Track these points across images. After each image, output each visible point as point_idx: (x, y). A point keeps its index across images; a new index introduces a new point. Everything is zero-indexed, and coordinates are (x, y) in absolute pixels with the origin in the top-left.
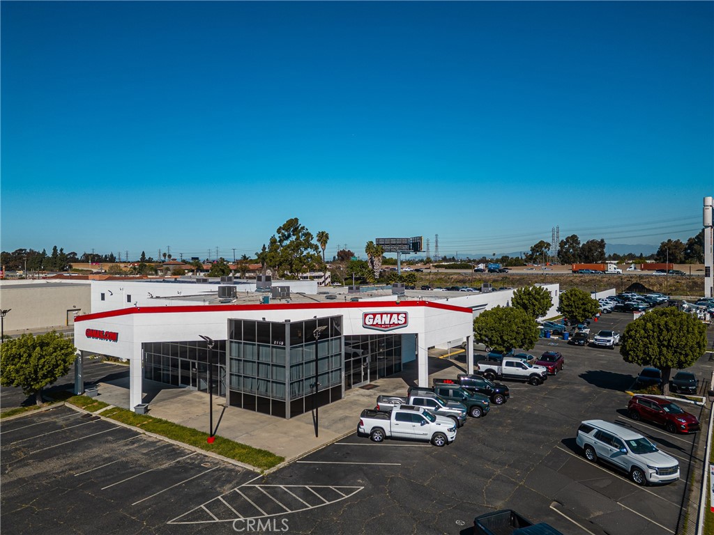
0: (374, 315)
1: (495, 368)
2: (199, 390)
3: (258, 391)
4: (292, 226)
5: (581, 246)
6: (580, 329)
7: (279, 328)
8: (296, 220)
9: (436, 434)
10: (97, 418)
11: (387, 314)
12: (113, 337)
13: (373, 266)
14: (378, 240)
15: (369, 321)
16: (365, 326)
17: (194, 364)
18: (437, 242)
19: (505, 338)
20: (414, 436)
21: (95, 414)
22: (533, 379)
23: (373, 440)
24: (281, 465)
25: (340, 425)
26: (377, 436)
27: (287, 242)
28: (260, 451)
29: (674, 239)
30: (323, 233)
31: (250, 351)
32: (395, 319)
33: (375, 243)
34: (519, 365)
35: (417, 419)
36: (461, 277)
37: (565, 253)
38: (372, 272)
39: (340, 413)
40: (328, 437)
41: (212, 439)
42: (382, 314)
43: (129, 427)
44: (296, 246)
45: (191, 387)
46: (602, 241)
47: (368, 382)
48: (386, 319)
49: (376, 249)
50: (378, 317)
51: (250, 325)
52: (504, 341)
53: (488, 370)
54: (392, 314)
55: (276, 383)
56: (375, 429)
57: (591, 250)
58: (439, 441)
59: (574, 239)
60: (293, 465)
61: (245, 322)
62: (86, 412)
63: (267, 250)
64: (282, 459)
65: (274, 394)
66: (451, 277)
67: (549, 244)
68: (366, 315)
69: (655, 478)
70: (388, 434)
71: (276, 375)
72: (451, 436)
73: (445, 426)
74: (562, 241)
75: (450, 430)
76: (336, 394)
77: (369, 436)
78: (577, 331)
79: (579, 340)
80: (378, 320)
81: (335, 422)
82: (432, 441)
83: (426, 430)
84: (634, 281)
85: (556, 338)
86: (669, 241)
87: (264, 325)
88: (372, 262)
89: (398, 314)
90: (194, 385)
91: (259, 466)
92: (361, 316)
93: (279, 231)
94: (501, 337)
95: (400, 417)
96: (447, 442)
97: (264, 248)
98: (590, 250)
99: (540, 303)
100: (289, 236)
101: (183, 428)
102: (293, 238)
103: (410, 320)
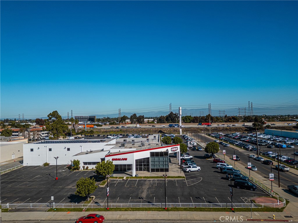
3: (160, 167)
5: (137, 117)
8: (57, 111)
9: (198, 169)
12: (126, 159)
14: (76, 117)
20: (195, 170)
21: (125, 179)
34: (188, 156)
35: (196, 167)
46: (143, 116)
48: (175, 149)
49: (76, 121)
53: (183, 158)
55: (166, 165)
57: (140, 119)
59: (135, 115)
62: (121, 179)
70: (191, 171)
77: (188, 172)
80: (173, 149)
84: (159, 130)
95: (193, 167)
96: (200, 171)
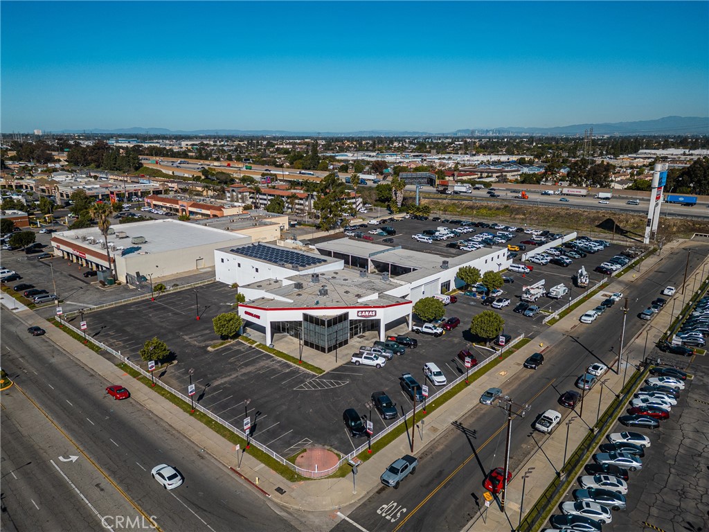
0: (362, 312)
1: (420, 328)
2: (290, 335)
3: (315, 341)
5: (588, 168)
9: (377, 364)
11: (367, 311)
12: (257, 317)
13: (396, 198)
15: (360, 314)
16: (358, 316)
20: (370, 364)
21: (253, 346)
22: (435, 335)
23: (356, 365)
25: (345, 358)
28: (317, 368)
31: (312, 326)
32: (371, 313)
34: (430, 328)
35: (371, 359)
38: (395, 202)
39: (346, 352)
40: (340, 363)
41: (300, 362)
42: (365, 311)
43: (268, 353)
45: (286, 333)
47: (361, 334)
48: (367, 313)
49: (400, 183)
51: (311, 317)
53: (417, 329)
54: (369, 311)
55: (322, 340)
56: (357, 361)
60: (328, 373)
61: (309, 315)
62: (250, 345)
64: (325, 371)
65: (321, 344)
70: (361, 363)
71: (322, 337)
73: (381, 361)
75: (383, 363)
76: (346, 342)
77: (354, 363)
80: (363, 314)
82: (376, 367)
83: (374, 363)
84: (607, 217)
85: (479, 297)
87: (317, 319)
88: (396, 194)
89: (372, 311)
91: (317, 373)
92: (356, 312)
95: (365, 358)
96: (381, 367)
101: (290, 356)
103: (377, 313)
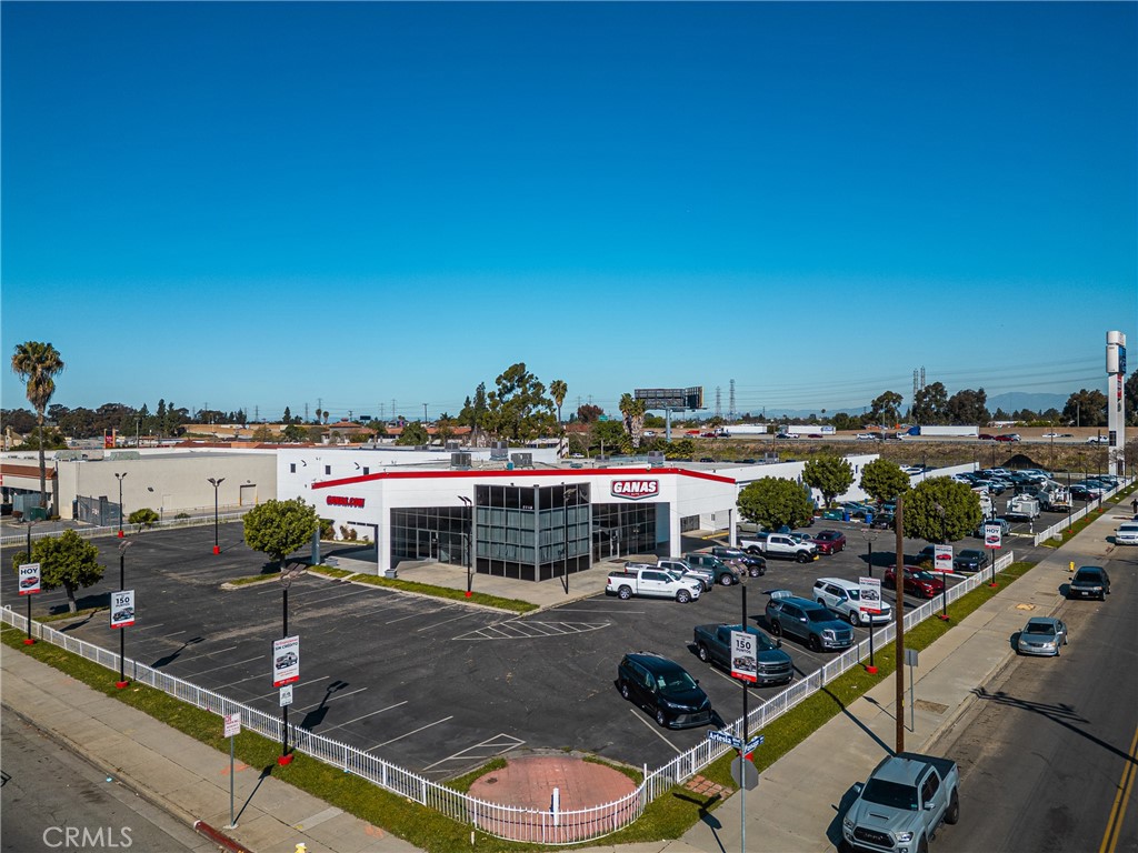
0: (624, 482)
1: (759, 544)
2: (440, 561)
3: (506, 555)
4: (517, 375)
5: (948, 399)
6: (886, 509)
7: (527, 494)
8: (523, 365)
9: (680, 591)
10: (346, 582)
11: (637, 481)
12: (359, 503)
13: (631, 430)
14: (638, 392)
15: (618, 489)
16: (614, 494)
17: (434, 535)
18: (732, 391)
19: (771, 512)
20: (658, 594)
21: (343, 579)
22: (801, 557)
23: (620, 598)
24: (537, 611)
25: (589, 587)
26: (624, 594)
27: (509, 397)
28: (516, 601)
29: (1090, 389)
30: (559, 382)
31: (498, 517)
32: (645, 488)
33: (633, 396)
34: (785, 541)
35: (664, 578)
36: (762, 446)
37: (924, 409)
38: (629, 438)
39: (588, 579)
40: (576, 594)
41: (469, 595)
42: (631, 482)
43: (383, 588)
44: (522, 402)
45: (430, 559)
46: (981, 391)
47: (618, 557)
48: (636, 487)
49: (635, 404)
50: (627, 484)
51: (497, 490)
52: (770, 516)
53: (752, 548)
54: (642, 482)
55: (525, 547)
56: (622, 587)
57: (964, 406)
58: (683, 598)
59: (938, 388)
60: (548, 611)
61: (493, 487)
62: (333, 579)
63: (472, 405)
64: (537, 606)
65: (523, 558)
66: (746, 445)
67: (900, 397)
68: (614, 483)
69: (866, 619)
70: (634, 592)
71: (524, 539)
72: (694, 593)
73: (689, 584)
74: (920, 392)
75: (694, 587)
76: (583, 564)
77: (615, 594)
78: (883, 511)
79: (880, 522)
80: (627, 488)
81: (583, 585)
82: (676, 599)
83: (670, 588)
84: (1017, 452)
85: (856, 521)
86: (1083, 391)
87: (512, 491)
88: (629, 424)
89: (649, 482)
90: (434, 556)
91: (518, 610)
92: (610, 484)
93: (498, 381)
94: (767, 511)
95: (645, 575)
96: (691, 600)
97: (468, 402)
98: (962, 405)
99: (836, 477)
100: (512, 388)
101: (440, 588)
102: (518, 391)
103: (660, 488)
